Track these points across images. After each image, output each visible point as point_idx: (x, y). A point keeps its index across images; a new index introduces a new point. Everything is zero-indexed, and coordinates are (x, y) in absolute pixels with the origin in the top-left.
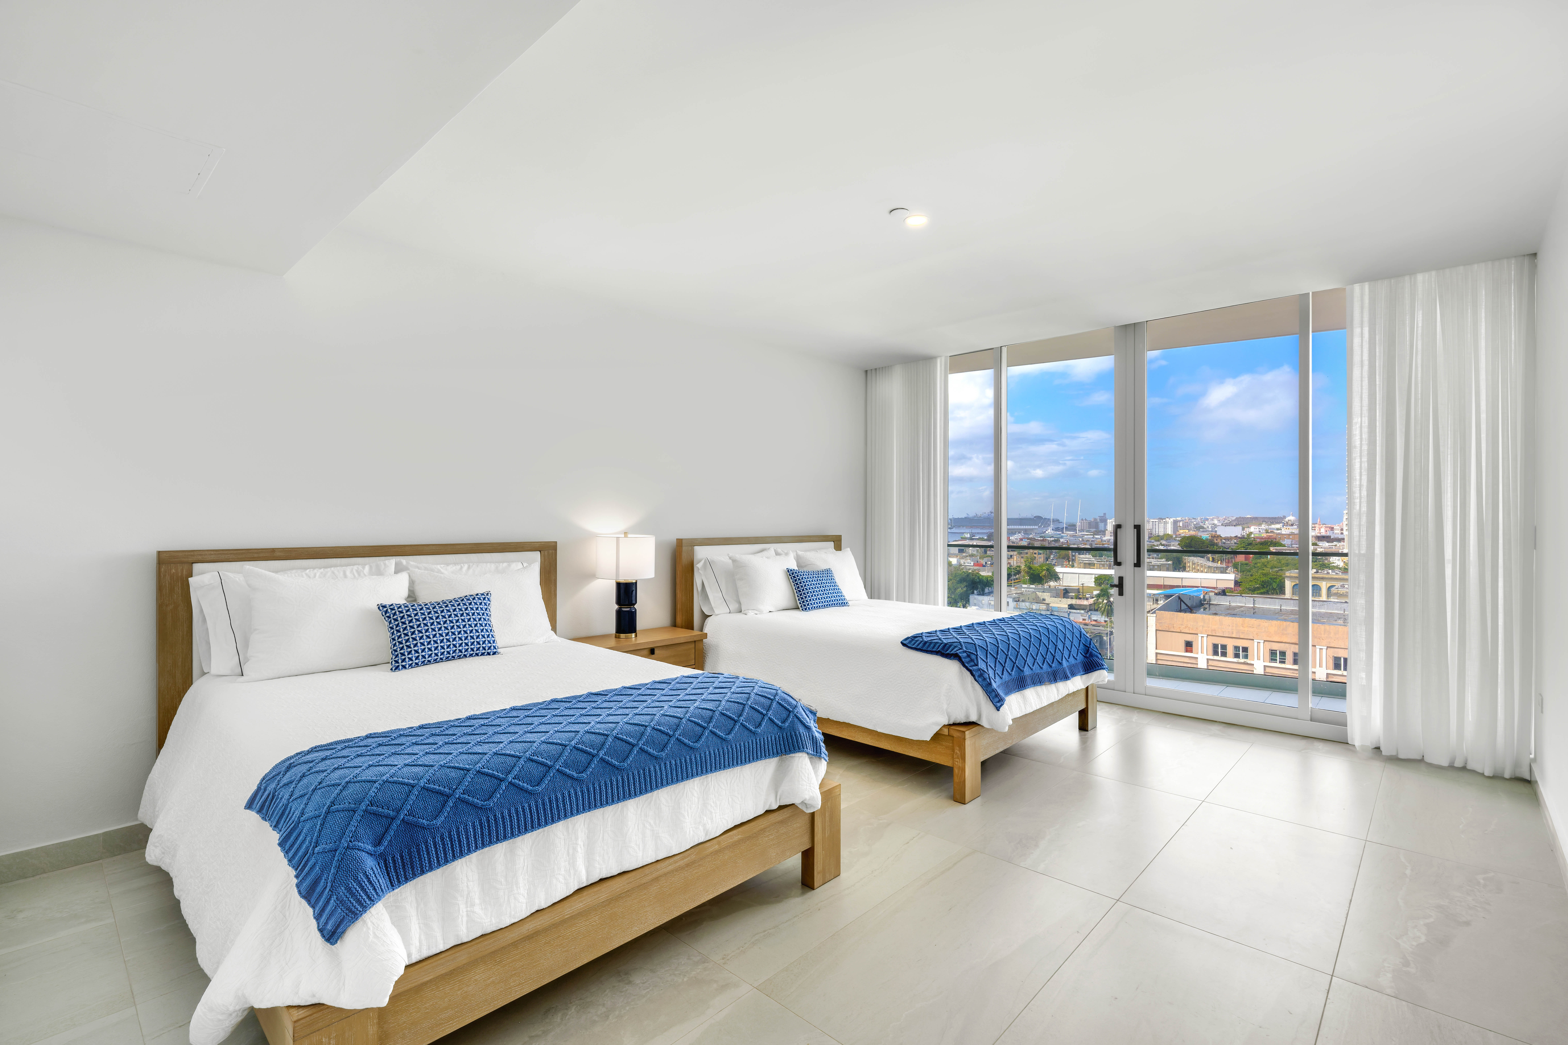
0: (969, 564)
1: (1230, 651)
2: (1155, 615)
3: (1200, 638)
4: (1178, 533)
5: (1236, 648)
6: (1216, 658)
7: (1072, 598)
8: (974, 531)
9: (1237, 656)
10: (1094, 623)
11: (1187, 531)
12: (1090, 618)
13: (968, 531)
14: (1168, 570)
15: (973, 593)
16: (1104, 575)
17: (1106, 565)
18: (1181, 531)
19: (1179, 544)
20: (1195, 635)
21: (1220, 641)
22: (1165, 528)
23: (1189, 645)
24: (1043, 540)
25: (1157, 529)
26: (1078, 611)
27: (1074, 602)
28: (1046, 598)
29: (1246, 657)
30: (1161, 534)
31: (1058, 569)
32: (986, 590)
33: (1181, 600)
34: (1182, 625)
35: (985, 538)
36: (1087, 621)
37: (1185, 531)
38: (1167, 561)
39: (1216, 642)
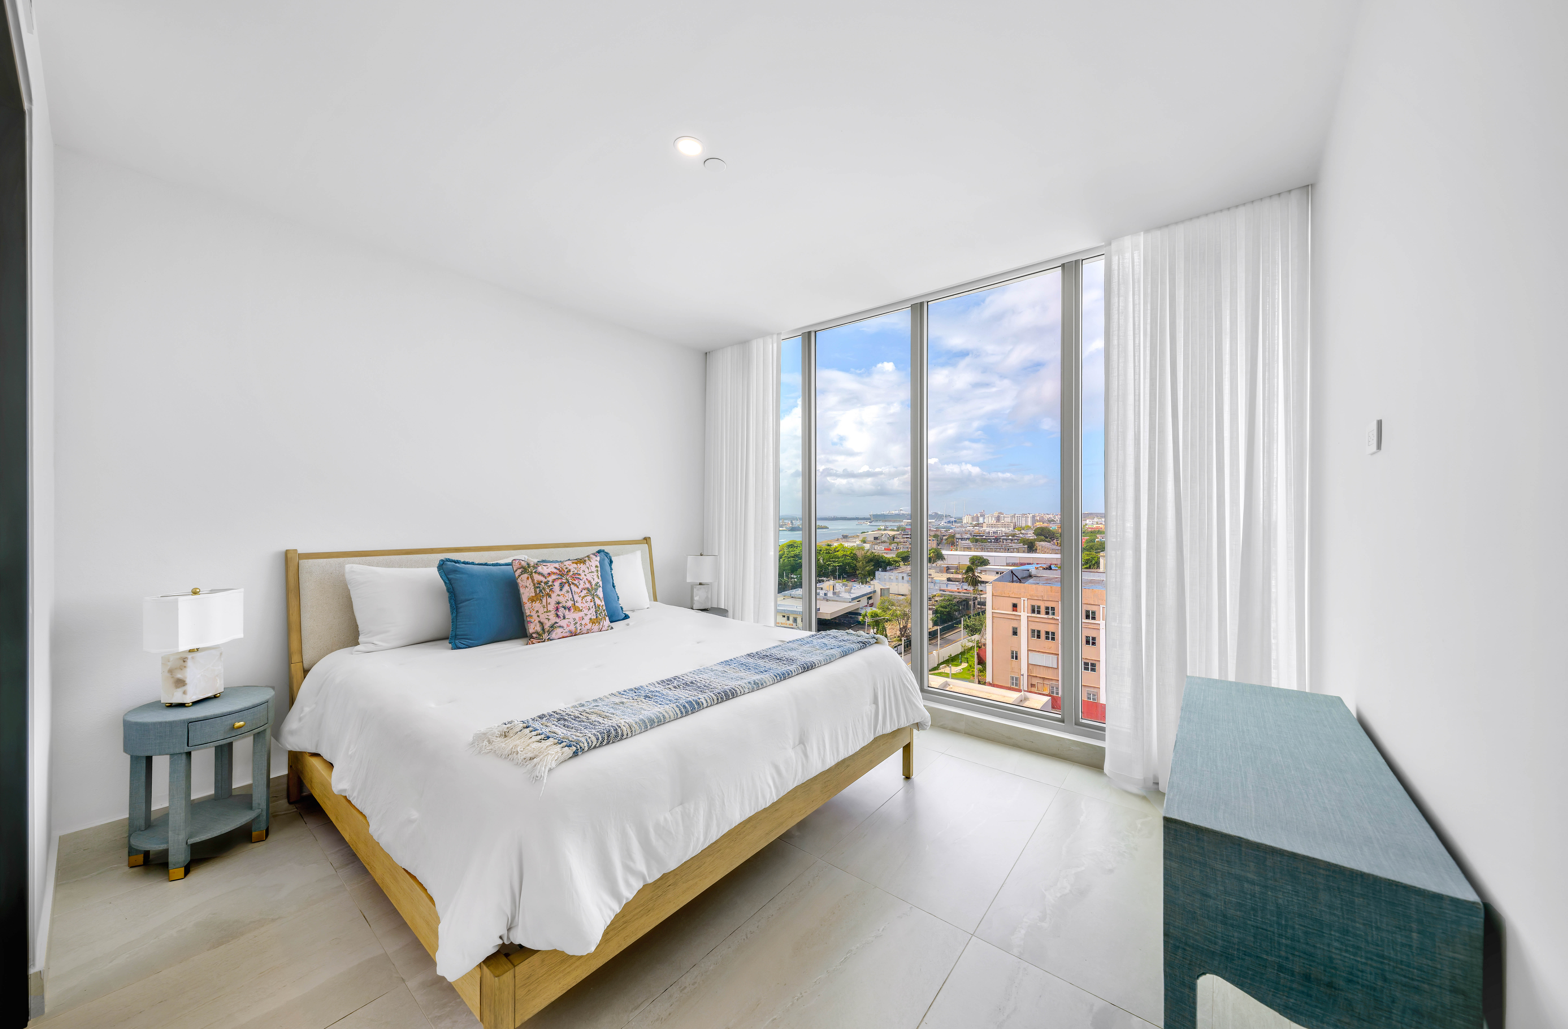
0: (881, 549)
1: (1043, 610)
2: (991, 584)
3: (1022, 601)
4: (1035, 525)
5: (1047, 608)
6: (1033, 615)
7: (952, 573)
8: (888, 524)
9: (1047, 613)
10: (965, 591)
11: (1042, 523)
12: (962, 587)
13: (883, 524)
14: (1024, 552)
15: (878, 570)
16: (976, 556)
17: (979, 549)
18: (1037, 523)
19: (1033, 533)
20: (1019, 599)
21: (1036, 603)
22: (1026, 521)
23: (1015, 606)
24: (936, 531)
25: (1021, 523)
26: (954, 583)
27: (951, 576)
28: (932, 573)
29: (1054, 614)
30: (1024, 525)
31: (944, 552)
32: (888, 568)
33: (1013, 574)
34: (1010, 591)
35: (896, 529)
36: (960, 590)
37: (1040, 523)
38: (1023, 545)
39: (1033, 604)
